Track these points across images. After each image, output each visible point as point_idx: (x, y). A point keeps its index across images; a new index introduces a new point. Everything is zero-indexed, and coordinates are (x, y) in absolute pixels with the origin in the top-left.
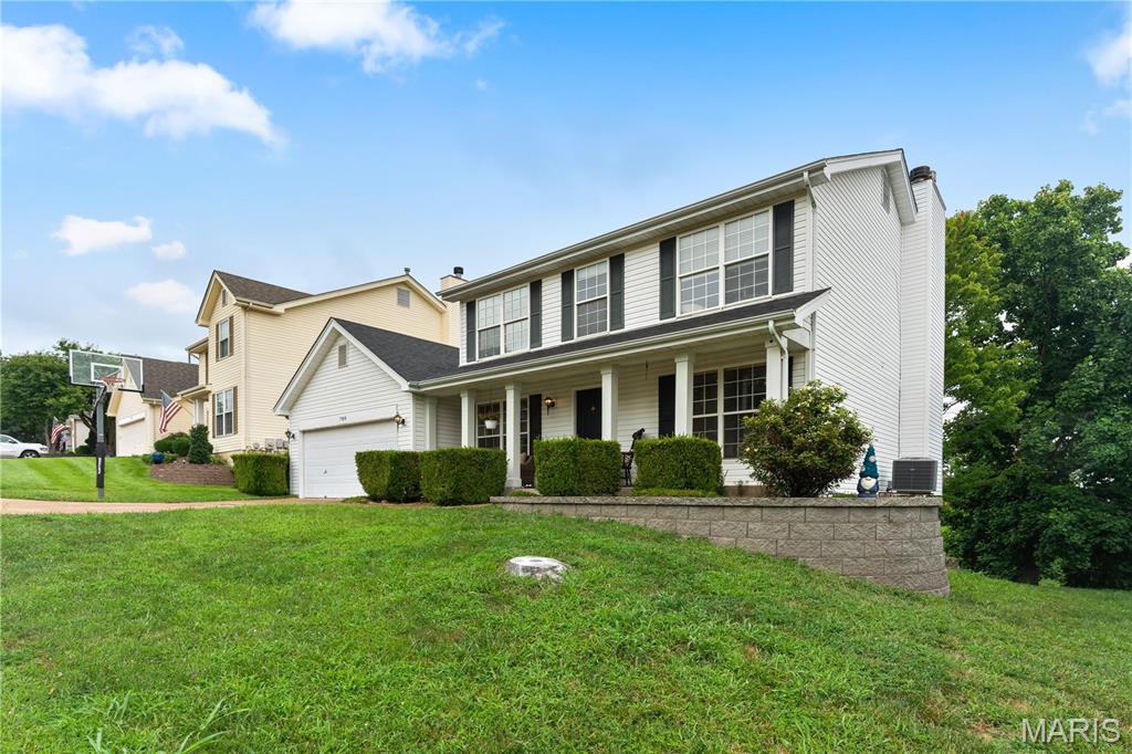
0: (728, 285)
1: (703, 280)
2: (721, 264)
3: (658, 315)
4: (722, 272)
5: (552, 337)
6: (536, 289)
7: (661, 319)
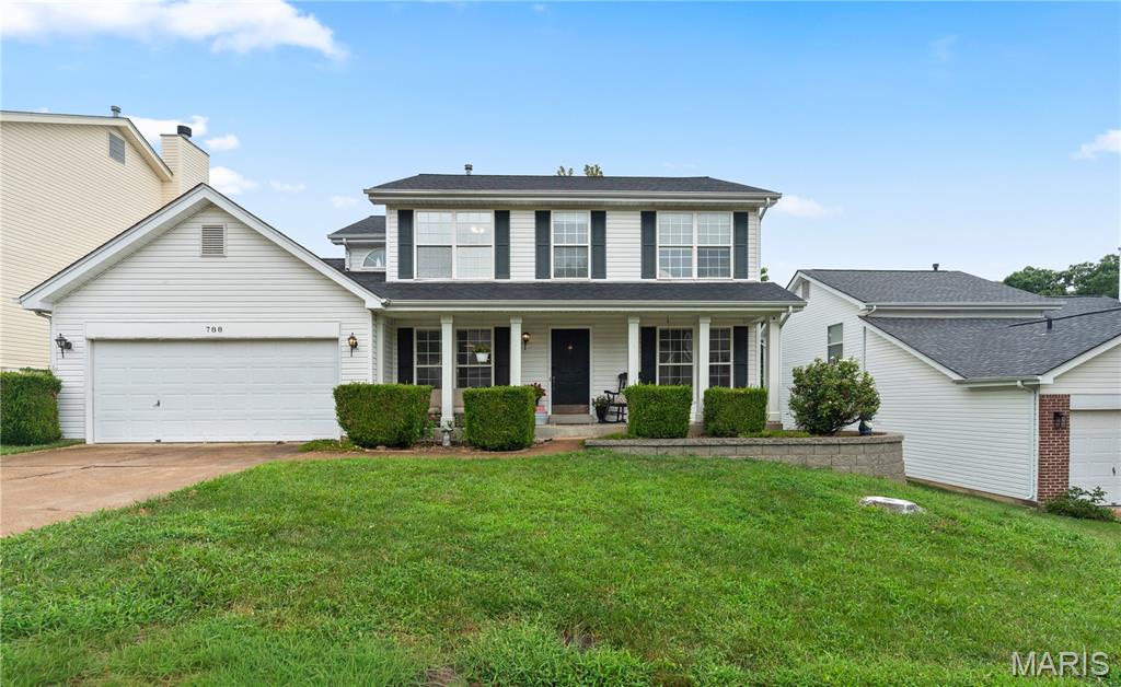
0: (700, 262)
1: (678, 253)
2: (695, 244)
3: (640, 274)
4: (695, 251)
5: (523, 270)
6: (502, 218)
7: (643, 277)
